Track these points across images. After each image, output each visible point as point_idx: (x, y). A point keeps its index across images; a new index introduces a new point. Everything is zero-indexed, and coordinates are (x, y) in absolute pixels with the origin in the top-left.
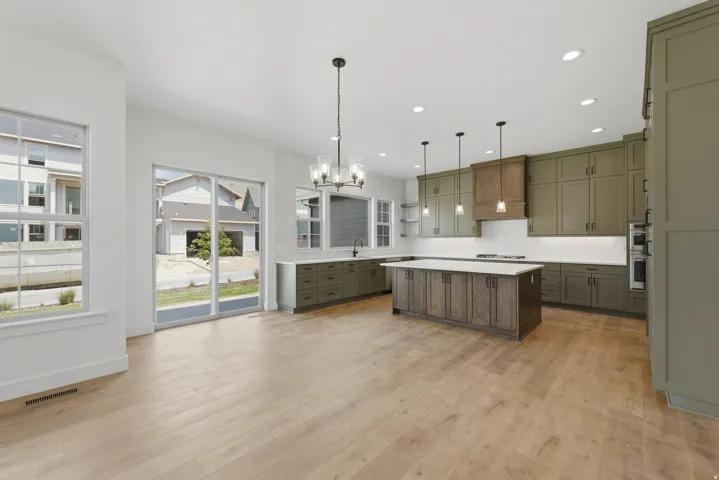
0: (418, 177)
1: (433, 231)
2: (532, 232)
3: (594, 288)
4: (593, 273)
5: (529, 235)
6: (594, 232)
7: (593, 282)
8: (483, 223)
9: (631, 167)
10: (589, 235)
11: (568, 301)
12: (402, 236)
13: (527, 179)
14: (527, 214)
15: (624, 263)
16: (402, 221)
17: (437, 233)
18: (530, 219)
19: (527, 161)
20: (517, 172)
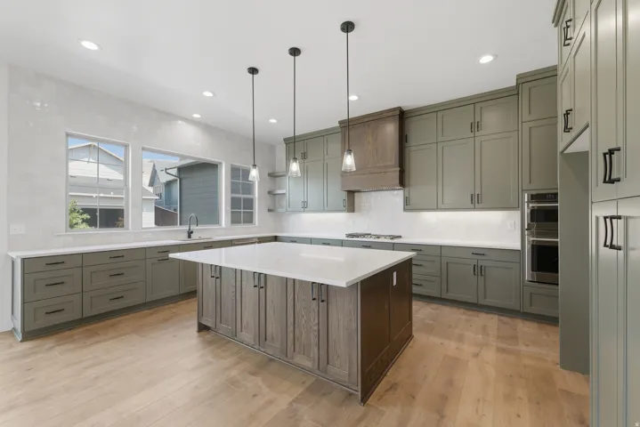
0: (285, 140)
1: (300, 205)
2: (408, 205)
3: (481, 279)
4: (480, 261)
5: (405, 210)
6: (480, 206)
7: (479, 271)
8: (356, 194)
9: (526, 116)
10: (475, 209)
11: (450, 296)
12: (269, 210)
13: (403, 138)
14: (402, 183)
15: (517, 246)
16: (269, 193)
17: (305, 206)
18: (407, 189)
19: (402, 117)
20: (391, 129)
